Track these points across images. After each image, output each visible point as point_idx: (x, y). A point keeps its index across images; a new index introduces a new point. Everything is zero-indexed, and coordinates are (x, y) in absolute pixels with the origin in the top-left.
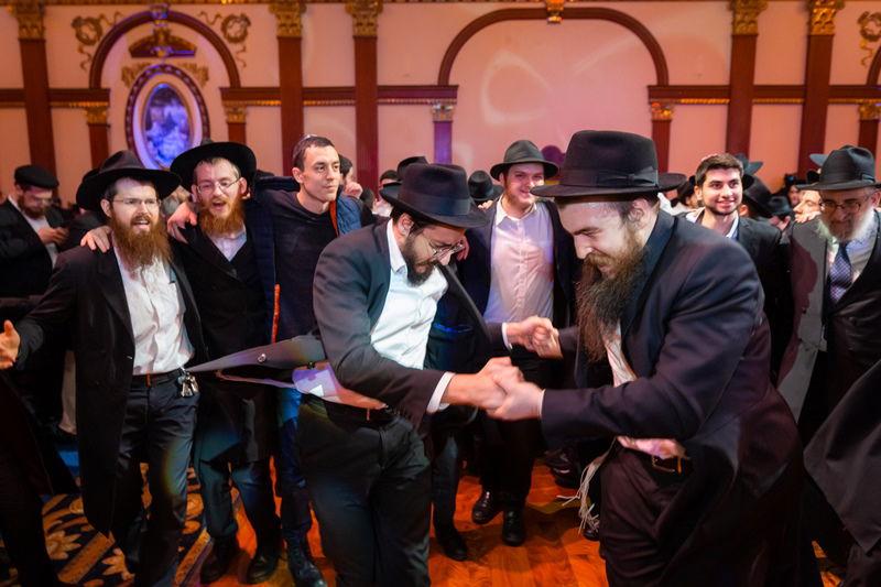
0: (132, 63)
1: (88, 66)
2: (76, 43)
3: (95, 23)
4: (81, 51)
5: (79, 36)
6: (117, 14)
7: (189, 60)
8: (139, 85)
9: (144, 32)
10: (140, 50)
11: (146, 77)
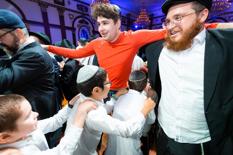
0: (79, 24)
1: (72, 23)
2: (69, 18)
3: (72, 15)
6: (76, 15)
7: (87, 25)
9: (81, 19)
10: (80, 22)
11: (81, 27)
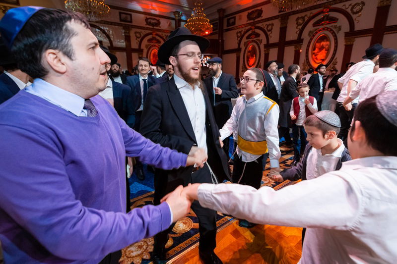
0: (148, 43)
1: (138, 43)
3: (140, 33)
4: (136, 39)
5: (136, 36)
8: (149, 49)
9: (150, 37)
10: (149, 41)
11: (151, 47)
